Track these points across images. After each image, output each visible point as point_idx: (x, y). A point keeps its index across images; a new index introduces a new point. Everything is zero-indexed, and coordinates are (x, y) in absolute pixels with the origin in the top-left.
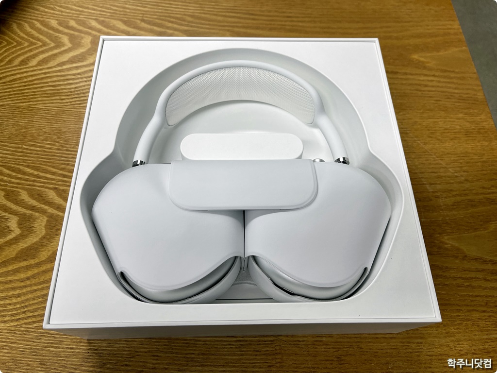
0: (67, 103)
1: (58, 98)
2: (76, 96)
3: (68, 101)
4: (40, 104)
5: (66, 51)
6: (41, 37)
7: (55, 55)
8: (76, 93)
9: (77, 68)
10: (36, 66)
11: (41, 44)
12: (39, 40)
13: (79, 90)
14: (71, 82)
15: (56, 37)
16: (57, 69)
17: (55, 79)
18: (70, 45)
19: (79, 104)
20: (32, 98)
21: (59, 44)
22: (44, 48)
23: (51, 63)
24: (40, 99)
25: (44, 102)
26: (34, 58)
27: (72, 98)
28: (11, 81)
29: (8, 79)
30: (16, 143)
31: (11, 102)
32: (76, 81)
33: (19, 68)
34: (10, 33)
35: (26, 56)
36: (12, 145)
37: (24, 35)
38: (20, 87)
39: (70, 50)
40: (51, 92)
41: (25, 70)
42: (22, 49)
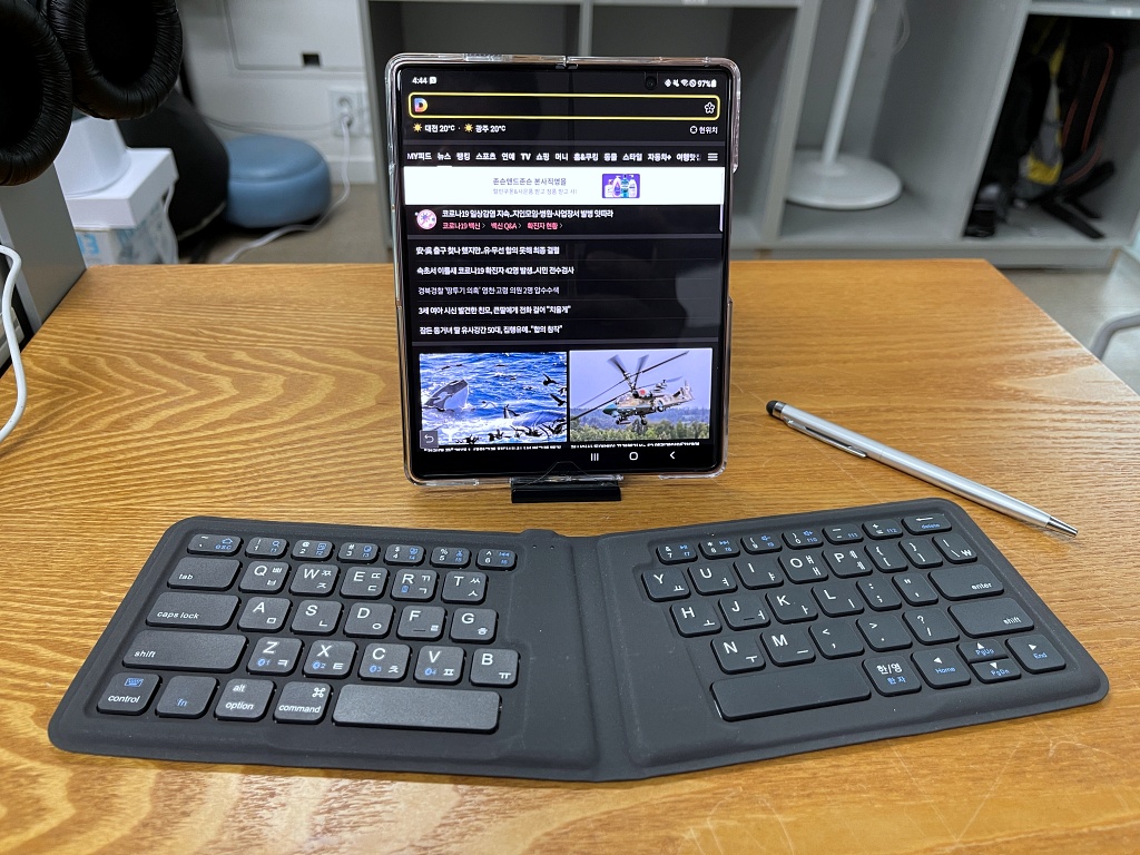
0: (226, 496)
1: (202, 487)
2: (247, 482)
3: (227, 492)
4: (155, 502)
5: (225, 403)
6: (165, 379)
7: (200, 410)
8: (249, 476)
9: (252, 430)
10: (149, 431)
11: (164, 391)
12: (161, 385)
13: (257, 471)
14: (236, 456)
15: (201, 379)
16: (201, 434)
17: (195, 453)
18: (235, 392)
19: (256, 497)
20: (135, 491)
21: (207, 390)
22: (173, 399)
23: (187, 424)
24: (154, 492)
25: (166, 497)
26: (146, 416)
27: (239, 487)
28: (83, 460)
29: (75, 457)
30: (83, 588)
31: (76, 501)
32: (248, 454)
33: (105, 434)
34: (87, 374)
35: (126, 413)
36: (72, 591)
37: (122, 378)
38: (106, 470)
39: (234, 400)
40: (185, 477)
41: (121, 439)
42: (115, 401)
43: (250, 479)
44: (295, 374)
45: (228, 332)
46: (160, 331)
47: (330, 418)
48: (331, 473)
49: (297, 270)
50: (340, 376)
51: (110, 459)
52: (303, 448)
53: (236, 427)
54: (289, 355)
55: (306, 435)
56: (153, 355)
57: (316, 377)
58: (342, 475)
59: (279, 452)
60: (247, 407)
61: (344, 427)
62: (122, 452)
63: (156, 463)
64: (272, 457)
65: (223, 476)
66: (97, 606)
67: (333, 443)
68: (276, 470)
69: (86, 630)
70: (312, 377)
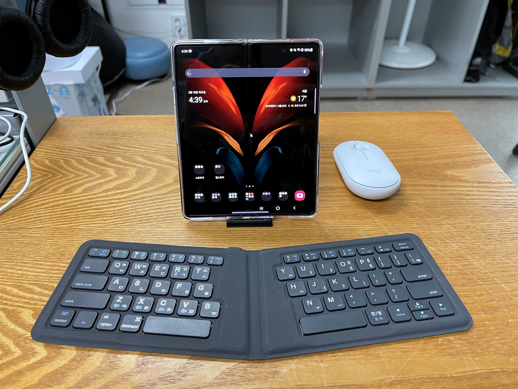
0: (110, 223)
1: (101, 219)
2: (119, 217)
3: (111, 221)
4: (82, 225)
5: (111, 181)
6: (88, 170)
7: (101, 184)
8: (120, 214)
9: (122, 193)
10: (80, 193)
11: (87, 175)
12: (85, 172)
13: (123, 212)
14: (115, 205)
15: (102, 170)
16: (102, 195)
17: (98, 203)
18: (115, 176)
19: (122, 223)
20: (74, 220)
21: (104, 175)
22: (90, 179)
23: (96, 190)
24: (82, 221)
25: (87, 223)
26: (79, 187)
27: (115, 219)
28: (54, 206)
29: (51, 205)
30: (52, 262)
31: (51, 224)
32: (120, 204)
33: (63, 195)
34: (56, 168)
35: (71, 185)
36: (48, 263)
37: (71, 169)
38: (63, 211)
39: (115, 179)
40: (94, 214)
41: (69, 197)
42: (67, 180)
43: (120, 215)
44: (141, 167)
45: (114, 148)
46: (86, 148)
47: (154, 188)
48: (153, 213)
49: (144, 118)
50: (159, 169)
51: (64, 206)
52: (142, 202)
53: (115, 192)
54: (139, 159)
55: (144, 196)
56: (83, 159)
57: (150, 169)
58: (158, 214)
59: (132, 203)
60: (120, 182)
61: (160, 192)
62: (69, 203)
63: (83, 208)
64: (129, 206)
65: (109, 214)
66: (58, 270)
67: (155, 199)
68: (131, 211)
69: (53, 279)
70: (148, 169)
